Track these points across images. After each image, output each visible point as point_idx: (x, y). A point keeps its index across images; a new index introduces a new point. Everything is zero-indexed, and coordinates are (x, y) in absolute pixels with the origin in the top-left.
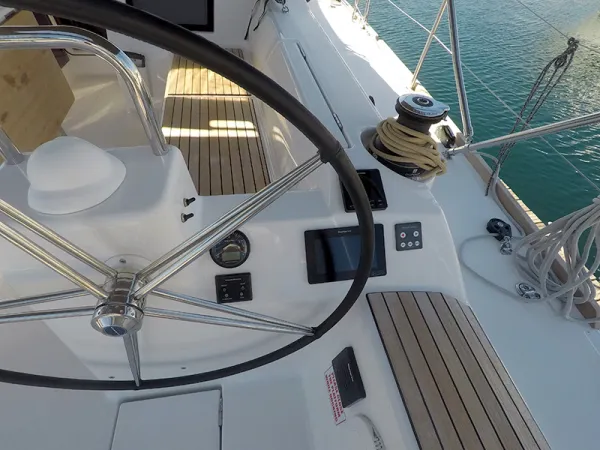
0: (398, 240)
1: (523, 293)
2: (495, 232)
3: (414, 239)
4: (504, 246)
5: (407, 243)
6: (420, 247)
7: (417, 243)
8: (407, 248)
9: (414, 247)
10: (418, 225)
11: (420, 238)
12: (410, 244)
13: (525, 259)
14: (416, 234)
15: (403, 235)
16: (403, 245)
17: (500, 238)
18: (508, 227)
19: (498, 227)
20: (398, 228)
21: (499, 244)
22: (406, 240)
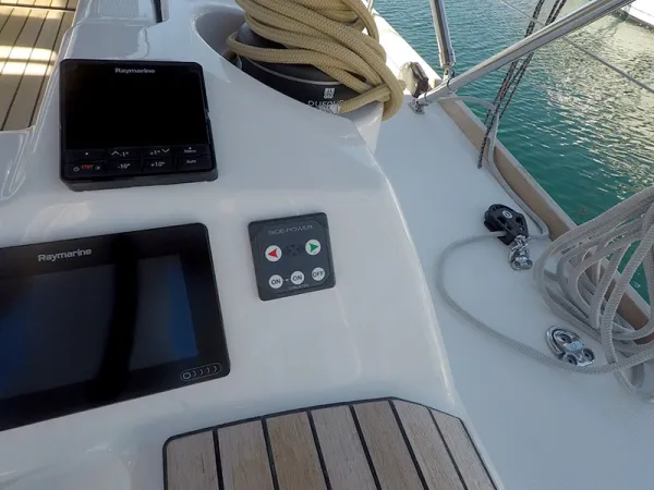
0: (262, 270)
1: (564, 353)
2: (501, 229)
3: (307, 264)
4: (517, 254)
5: (286, 275)
6: (329, 282)
7: (319, 274)
8: (288, 290)
9: (310, 286)
10: (317, 223)
11: (325, 259)
12: (297, 278)
13: (556, 277)
14: (312, 247)
15: (274, 253)
16: (276, 282)
17: (507, 240)
18: (520, 219)
19: (503, 219)
20: (260, 232)
21: (508, 251)
22: (284, 268)
